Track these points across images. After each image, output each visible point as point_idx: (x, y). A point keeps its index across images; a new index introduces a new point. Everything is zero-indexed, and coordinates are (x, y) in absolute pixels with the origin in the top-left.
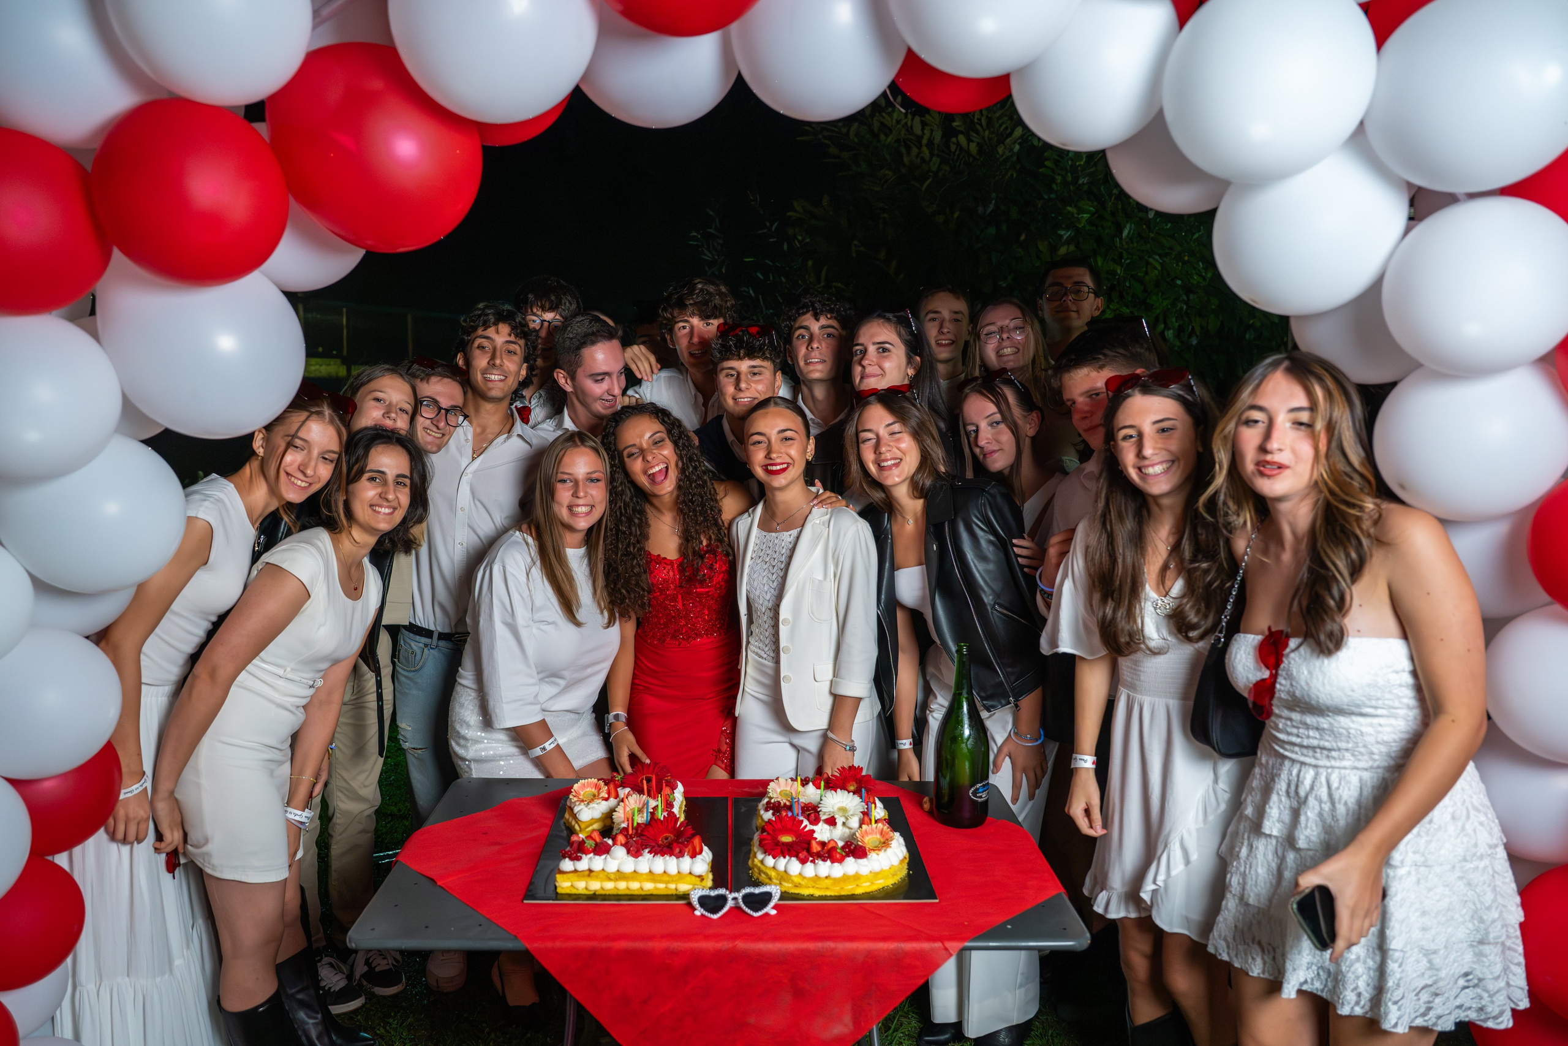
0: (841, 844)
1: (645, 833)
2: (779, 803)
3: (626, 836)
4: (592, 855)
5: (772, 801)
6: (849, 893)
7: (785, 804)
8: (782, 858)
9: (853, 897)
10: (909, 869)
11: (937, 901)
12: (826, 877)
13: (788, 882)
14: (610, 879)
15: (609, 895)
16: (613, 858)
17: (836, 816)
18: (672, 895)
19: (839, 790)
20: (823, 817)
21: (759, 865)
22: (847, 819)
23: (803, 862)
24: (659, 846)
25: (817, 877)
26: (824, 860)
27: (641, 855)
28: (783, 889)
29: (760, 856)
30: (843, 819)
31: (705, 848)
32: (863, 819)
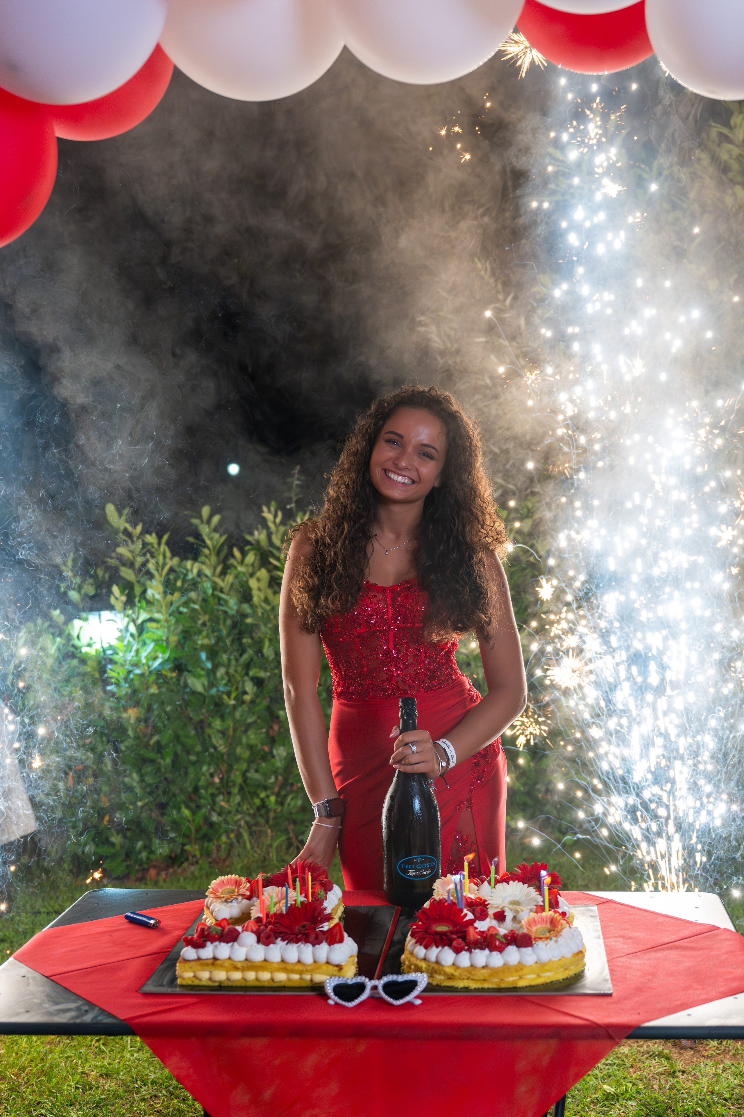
0: (505, 935)
1: (282, 921)
3: (258, 924)
4: (217, 942)
6: (511, 985)
7: (451, 902)
8: (435, 947)
12: (483, 967)
13: (440, 974)
14: (236, 968)
15: (236, 987)
16: (241, 945)
17: (506, 911)
18: (306, 986)
19: (512, 882)
20: (491, 912)
22: (519, 912)
24: (294, 934)
25: (473, 968)
27: (273, 943)
28: (433, 981)
29: (412, 947)
30: (513, 914)
31: (348, 939)
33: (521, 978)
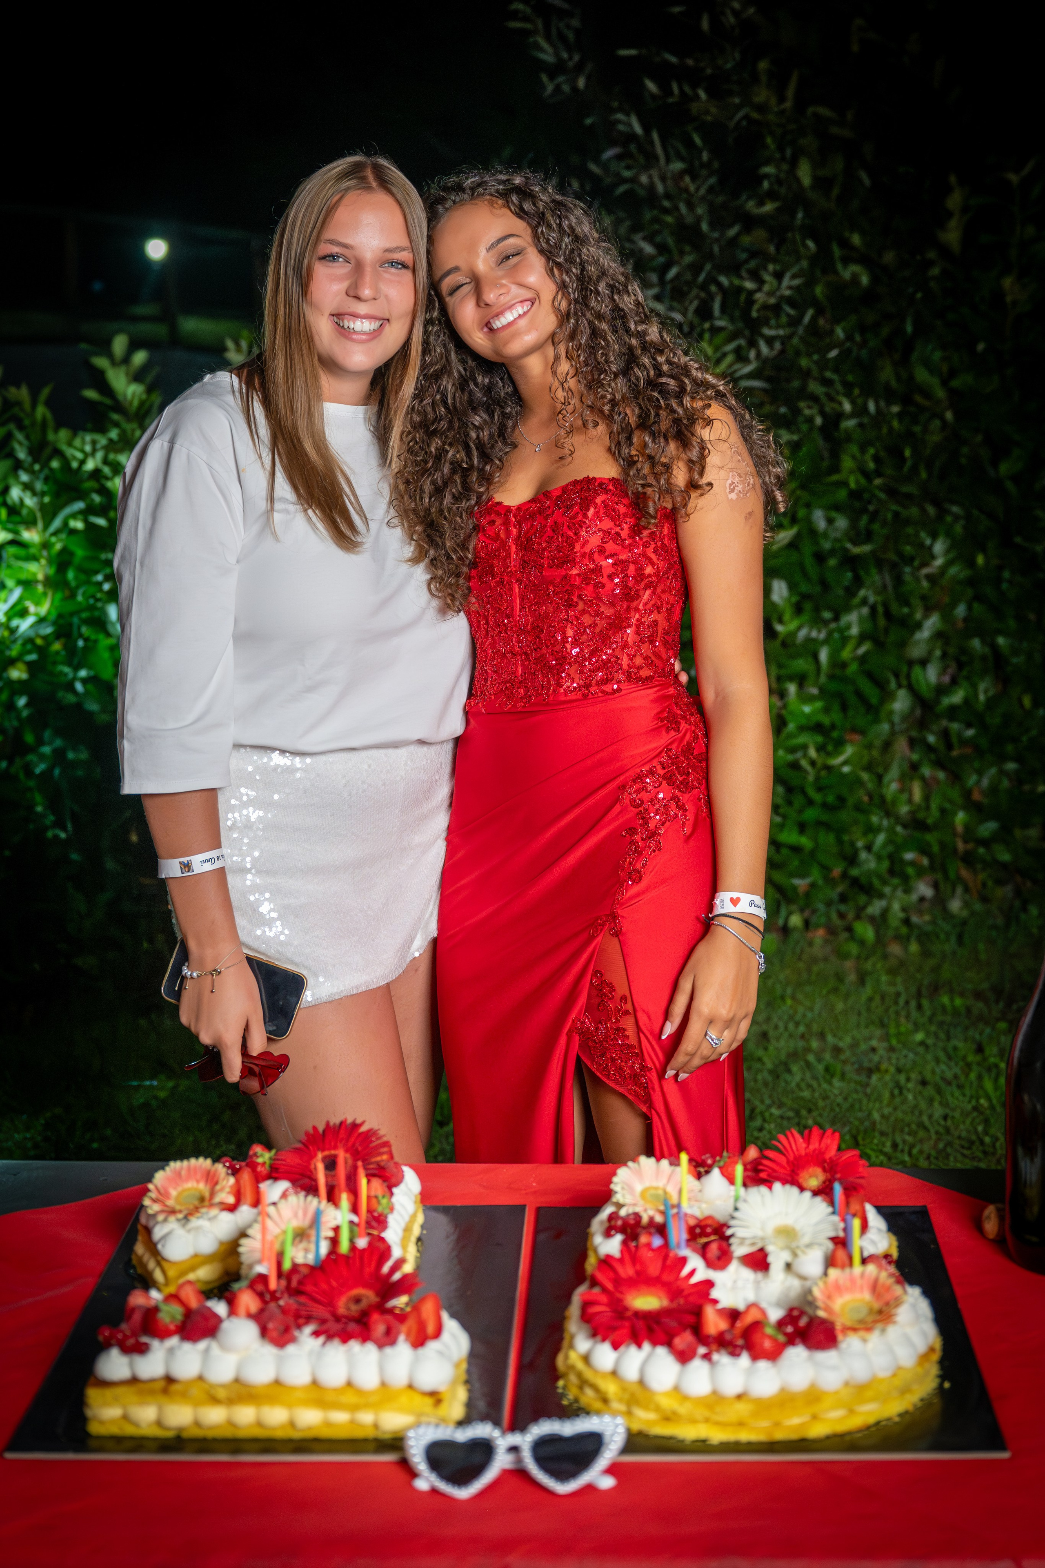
0: (775, 1315)
1: (309, 1288)
2: (637, 1216)
3: (261, 1295)
4: (174, 1341)
5: (623, 1212)
6: (794, 1436)
7: (651, 1219)
8: (633, 1349)
9: (802, 1445)
10: (943, 1377)
11: (1005, 1455)
12: (740, 1397)
13: (646, 1408)
14: (214, 1400)
15: (215, 1440)
16: (224, 1348)
17: (770, 1249)
18: (365, 1440)
19: (777, 1186)
20: (739, 1250)
21: (580, 1365)
22: (795, 1255)
23: (684, 1357)
24: (337, 1318)
25: (716, 1398)
26: (734, 1353)
27: (293, 1340)
28: (636, 1427)
29: (582, 1344)
30: (786, 1256)
31: (451, 1326)
32: (834, 1252)
33: (815, 1417)
